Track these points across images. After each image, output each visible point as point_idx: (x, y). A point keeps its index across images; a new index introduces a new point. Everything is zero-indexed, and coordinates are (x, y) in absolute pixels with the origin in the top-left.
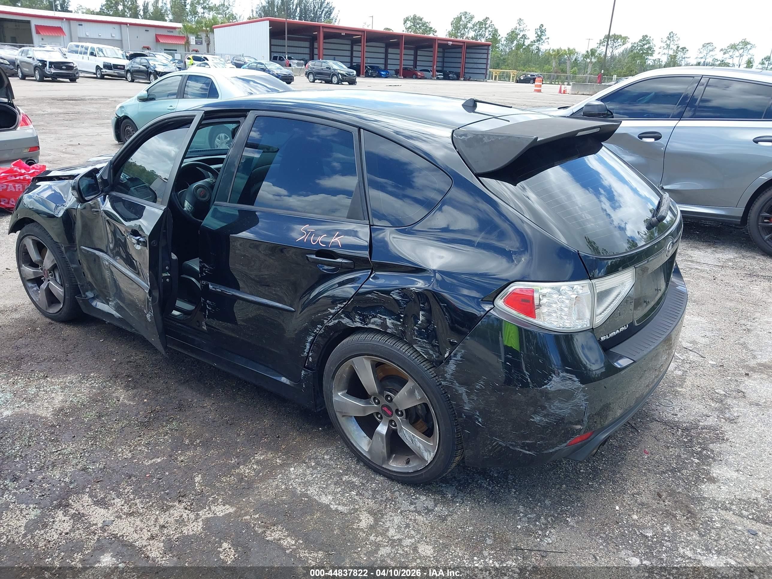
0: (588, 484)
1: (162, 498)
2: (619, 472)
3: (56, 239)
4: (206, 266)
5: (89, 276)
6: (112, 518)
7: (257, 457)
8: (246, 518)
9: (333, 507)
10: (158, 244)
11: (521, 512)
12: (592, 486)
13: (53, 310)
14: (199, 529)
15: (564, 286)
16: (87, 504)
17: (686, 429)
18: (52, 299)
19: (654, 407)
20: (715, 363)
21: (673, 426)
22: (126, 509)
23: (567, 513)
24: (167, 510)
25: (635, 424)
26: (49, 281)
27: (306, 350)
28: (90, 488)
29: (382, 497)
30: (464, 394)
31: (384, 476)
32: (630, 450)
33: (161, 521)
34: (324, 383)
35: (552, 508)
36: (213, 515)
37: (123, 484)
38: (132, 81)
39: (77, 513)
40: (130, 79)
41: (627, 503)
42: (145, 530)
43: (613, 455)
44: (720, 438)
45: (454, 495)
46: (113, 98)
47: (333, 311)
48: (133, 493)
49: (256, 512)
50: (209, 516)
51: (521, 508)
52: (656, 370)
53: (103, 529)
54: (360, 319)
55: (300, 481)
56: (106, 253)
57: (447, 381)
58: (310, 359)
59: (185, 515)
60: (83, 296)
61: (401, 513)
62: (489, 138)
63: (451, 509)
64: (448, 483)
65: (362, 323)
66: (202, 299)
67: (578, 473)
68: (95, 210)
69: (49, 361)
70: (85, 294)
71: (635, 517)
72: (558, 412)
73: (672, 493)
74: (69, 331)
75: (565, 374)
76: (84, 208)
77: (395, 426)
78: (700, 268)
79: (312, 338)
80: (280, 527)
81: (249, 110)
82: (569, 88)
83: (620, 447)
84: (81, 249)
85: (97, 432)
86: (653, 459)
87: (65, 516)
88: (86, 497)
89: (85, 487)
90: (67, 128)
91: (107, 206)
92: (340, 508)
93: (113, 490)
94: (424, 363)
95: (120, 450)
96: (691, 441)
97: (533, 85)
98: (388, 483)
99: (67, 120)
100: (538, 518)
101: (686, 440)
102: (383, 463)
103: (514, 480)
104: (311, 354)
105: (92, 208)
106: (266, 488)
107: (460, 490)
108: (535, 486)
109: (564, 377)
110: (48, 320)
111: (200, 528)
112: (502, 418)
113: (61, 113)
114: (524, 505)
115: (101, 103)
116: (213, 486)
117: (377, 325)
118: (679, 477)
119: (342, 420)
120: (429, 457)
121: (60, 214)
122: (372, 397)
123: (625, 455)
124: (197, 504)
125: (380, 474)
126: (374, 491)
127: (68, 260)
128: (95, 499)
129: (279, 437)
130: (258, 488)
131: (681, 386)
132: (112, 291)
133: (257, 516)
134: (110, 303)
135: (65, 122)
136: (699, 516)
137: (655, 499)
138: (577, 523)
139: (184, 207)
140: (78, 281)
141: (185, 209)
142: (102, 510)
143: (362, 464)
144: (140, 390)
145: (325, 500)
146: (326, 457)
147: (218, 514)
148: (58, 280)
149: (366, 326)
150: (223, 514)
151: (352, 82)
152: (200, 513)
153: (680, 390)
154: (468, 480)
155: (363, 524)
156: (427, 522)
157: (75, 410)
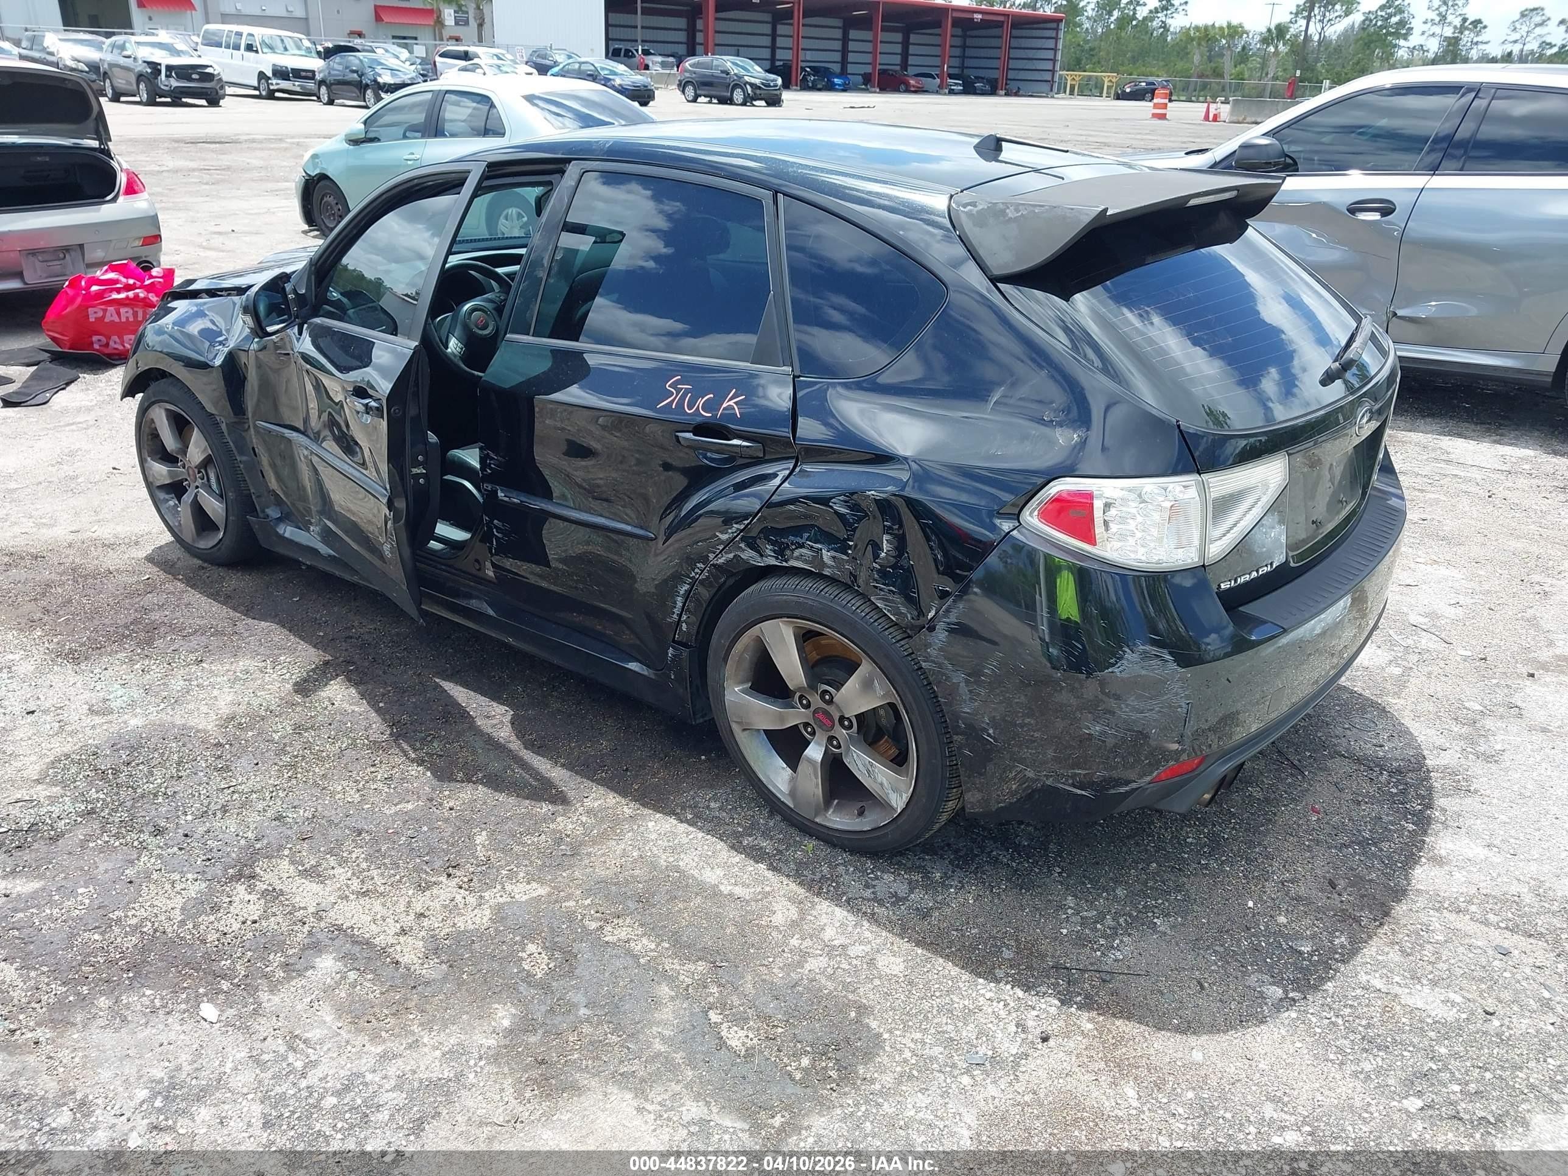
0: (1199, 863)
1: (417, 869)
2: (1259, 844)
3: (210, 408)
4: (492, 455)
5: (273, 480)
6: (332, 899)
7: (588, 803)
8: (567, 904)
9: (725, 889)
10: (404, 413)
11: (1070, 907)
12: (1206, 868)
13: (206, 543)
14: (484, 921)
15: (1149, 485)
16: (287, 875)
17: (1399, 771)
18: (203, 521)
19: (1339, 731)
20: (1470, 654)
21: (1371, 765)
22: (355, 884)
23: (1156, 910)
24: (428, 888)
25: (1299, 761)
26: (197, 487)
27: (675, 610)
28: (290, 849)
29: (813, 874)
30: (962, 685)
31: (818, 838)
32: (1285, 806)
33: (418, 907)
34: (709, 669)
35: (1128, 903)
36: (509, 899)
37: (348, 844)
38: (331, 102)
39: (270, 889)
40: (325, 98)
41: (1270, 897)
42: (390, 921)
43: (1252, 814)
44: (1463, 788)
45: (946, 874)
46: (293, 137)
47: (724, 537)
48: (366, 860)
49: (587, 893)
50: (501, 900)
51: (1070, 901)
52: (1333, 655)
53: (318, 915)
54: (774, 551)
55: (666, 844)
56: (303, 433)
57: (933, 662)
58: (684, 627)
59: (459, 898)
60: (261, 515)
61: (848, 901)
62: (1017, 210)
63: (940, 897)
64: (936, 854)
65: (777, 558)
66: (486, 518)
67: (1182, 844)
68: (282, 352)
69: (202, 634)
70: (263, 511)
71: (1282, 919)
72: (1135, 716)
73: (1357, 881)
74: (234, 581)
75: (1148, 648)
76: (265, 348)
77: (839, 747)
78: (1462, 474)
79: (686, 587)
80: (628, 920)
81: (569, 161)
82: (1225, 110)
83: (1267, 800)
84: (255, 426)
85: (296, 757)
86: (1328, 823)
87: (250, 893)
88: (285, 864)
89: (281, 848)
90: (207, 199)
91: (306, 344)
92: (738, 891)
93: (331, 852)
94: (891, 630)
95: (340, 787)
96: (1403, 792)
97: (1151, 104)
98: (825, 851)
99: (207, 184)
100: (1101, 917)
101: (1394, 790)
102: (816, 816)
103: (1059, 854)
104: (684, 617)
105: (277, 348)
106: (603, 855)
107: (958, 866)
108: (1098, 863)
109: (1145, 652)
110: (199, 562)
111: (485, 919)
112: (1036, 735)
113: (194, 170)
114: (1075, 896)
115: (272, 149)
116: (507, 851)
117: (805, 561)
118: (1374, 855)
119: (742, 738)
120: (898, 801)
121: (218, 362)
122: (798, 695)
123: (1275, 814)
124: (480, 880)
125: (811, 836)
126: (800, 864)
127: (233, 448)
128: (300, 868)
129: (627, 770)
130: (589, 854)
131: (1398, 695)
132: (315, 506)
133: (588, 901)
134: (312, 528)
135: (204, 187)
136: (1403, 922)
137: (1322, 890)
138: (1172, 927)
139: (447, 348)
140: (251, 487)
141: (449, 350)
142: (314, 885)
143: (778, 818)
144: (370, 687)
145: (711, 876)
146: (712, 805)
147: (517, 896)
148: (214, 486)
149: (784, 564)
150: (527, 897)
151: (774, 101)
152: (486, 895)
153: (1394, 701)
154: (972, 850)
155: (778, 919)
156: (894, 918)
157: (257, 719)
